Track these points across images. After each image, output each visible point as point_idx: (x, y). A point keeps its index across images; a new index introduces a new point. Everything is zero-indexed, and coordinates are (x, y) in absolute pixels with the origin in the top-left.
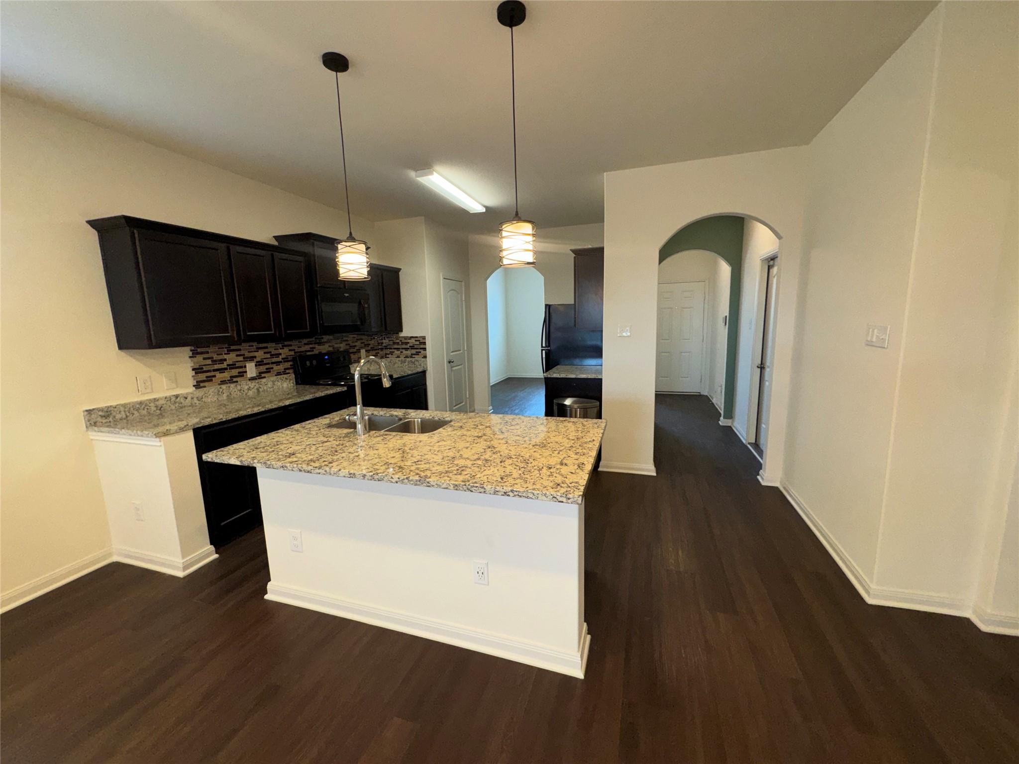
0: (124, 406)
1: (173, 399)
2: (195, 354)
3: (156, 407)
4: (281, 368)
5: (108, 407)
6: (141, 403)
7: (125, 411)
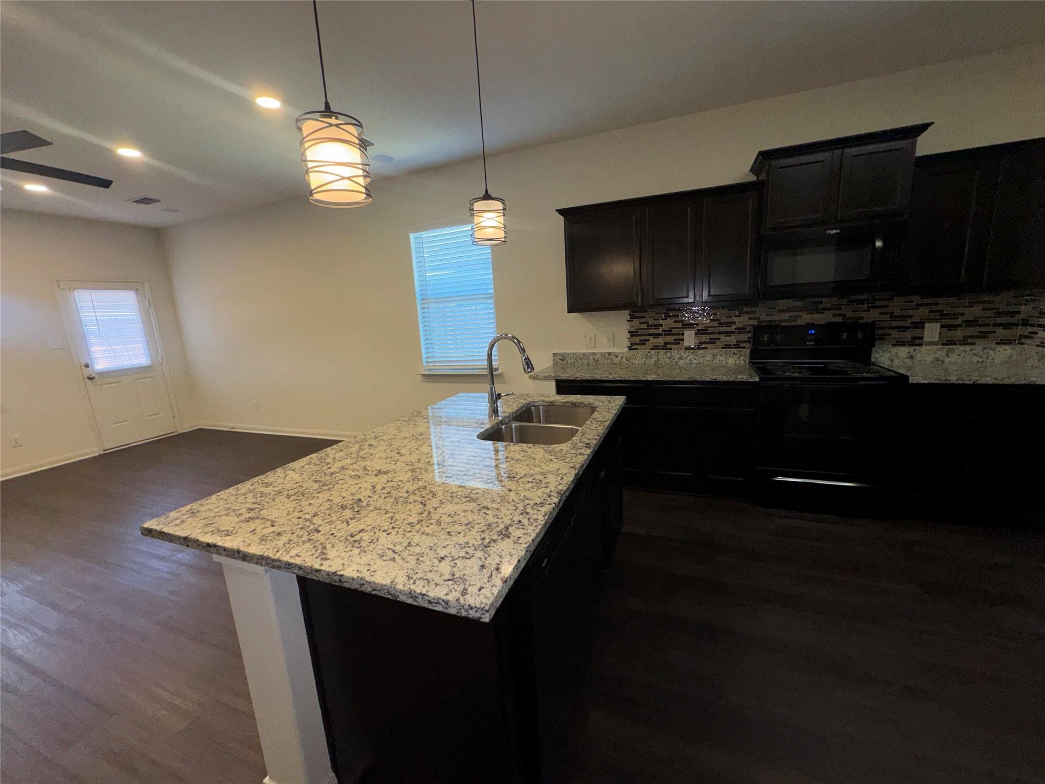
0: (573, 354)
1: (607, 355)
2: (632, 317)
3: (594, 359)
4: (733, 339)
5: (564, 354)
6: (584, 354)
7: (573, 358)
